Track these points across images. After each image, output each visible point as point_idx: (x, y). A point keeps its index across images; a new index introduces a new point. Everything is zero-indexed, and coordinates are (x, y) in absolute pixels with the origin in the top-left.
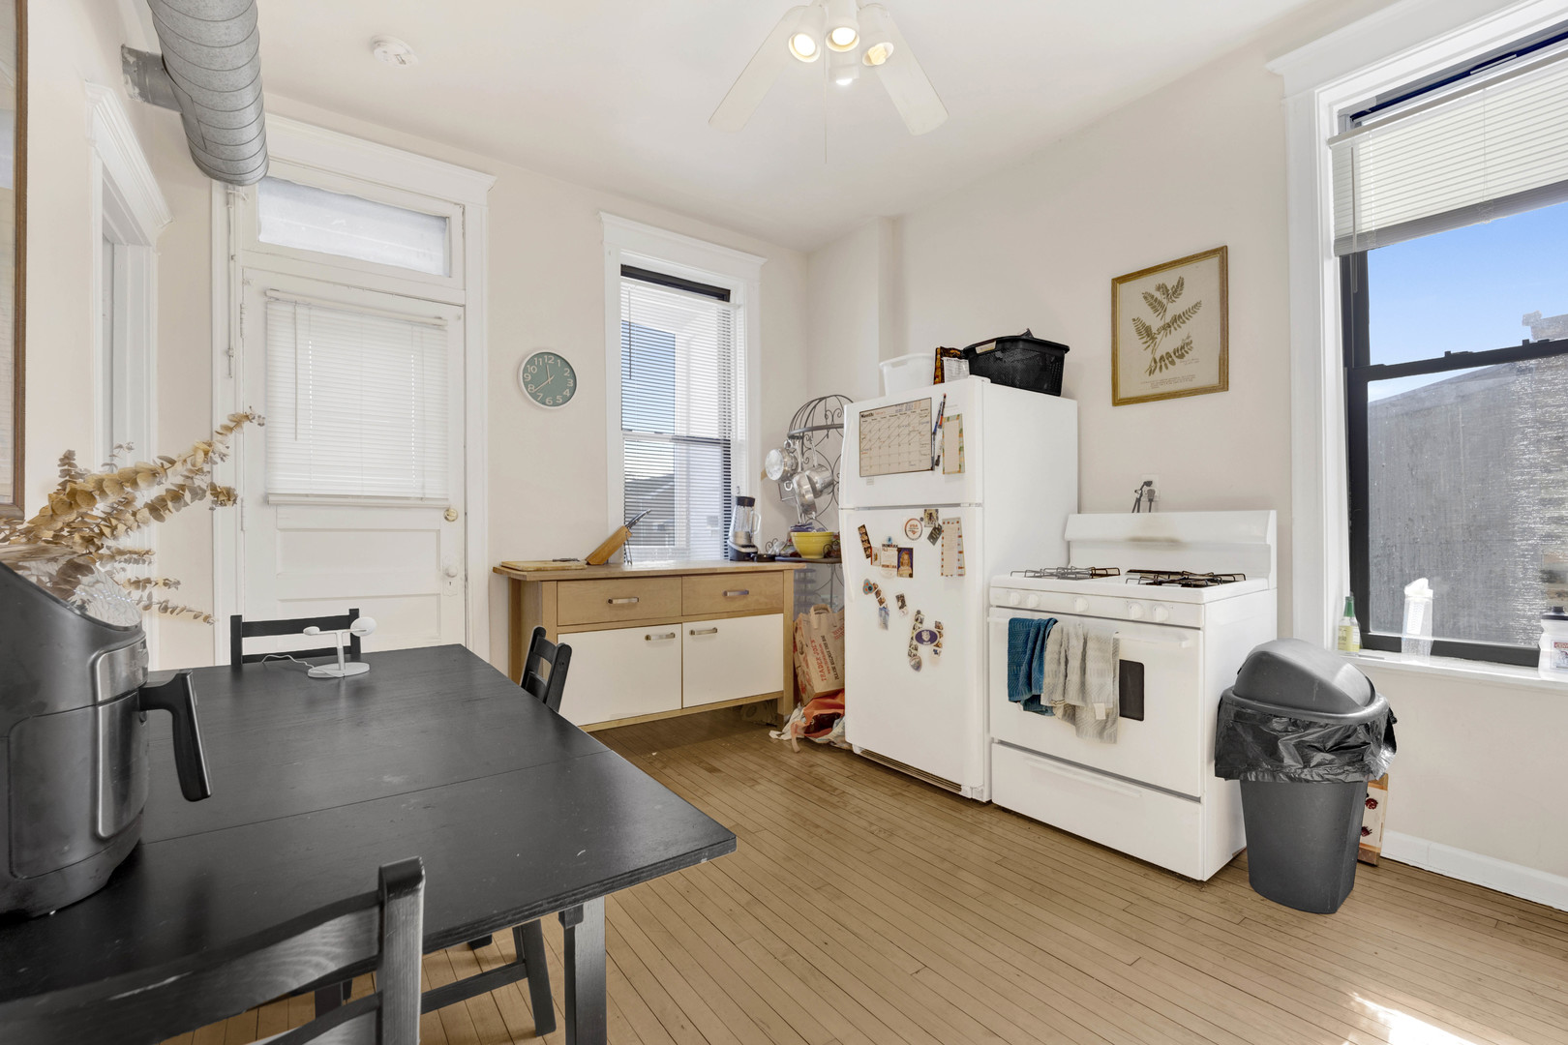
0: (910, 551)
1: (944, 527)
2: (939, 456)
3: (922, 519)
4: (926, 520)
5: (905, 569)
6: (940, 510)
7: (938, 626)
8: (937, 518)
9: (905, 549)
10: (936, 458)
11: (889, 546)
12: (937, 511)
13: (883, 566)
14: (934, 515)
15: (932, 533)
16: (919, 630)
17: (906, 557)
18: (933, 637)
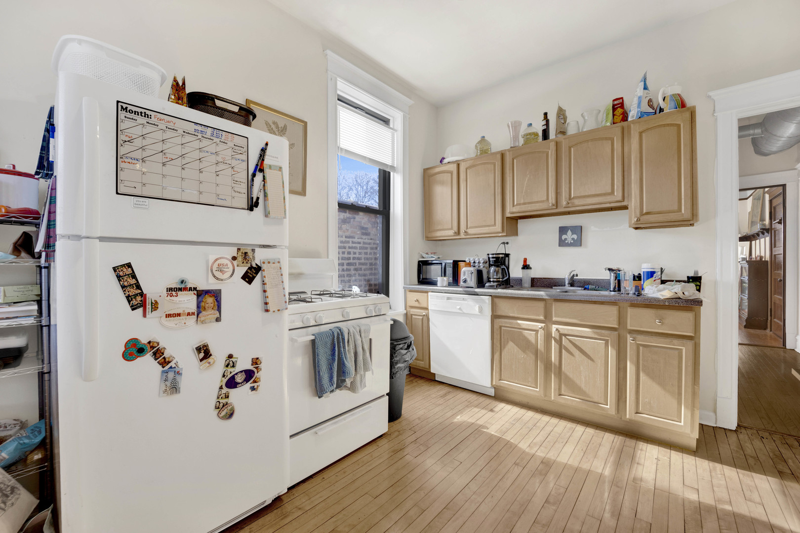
0: (216, 295)
1: (264, 267)
2: (258, 198)
3: (234, 258)
4: (240, 259)
5: (211, 314)
6: (257, 250)
7: (256, 362)
8: (254, 257)
9: (207, 292)
10: (254, 200)
11: (180, 289)
12: (253, 250)
13: (168, 316)
14: (250, 254)
15: (247, 272)
16: (229, 376)
17: (210, 300)
18: (249, 375)
